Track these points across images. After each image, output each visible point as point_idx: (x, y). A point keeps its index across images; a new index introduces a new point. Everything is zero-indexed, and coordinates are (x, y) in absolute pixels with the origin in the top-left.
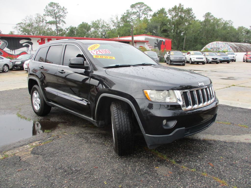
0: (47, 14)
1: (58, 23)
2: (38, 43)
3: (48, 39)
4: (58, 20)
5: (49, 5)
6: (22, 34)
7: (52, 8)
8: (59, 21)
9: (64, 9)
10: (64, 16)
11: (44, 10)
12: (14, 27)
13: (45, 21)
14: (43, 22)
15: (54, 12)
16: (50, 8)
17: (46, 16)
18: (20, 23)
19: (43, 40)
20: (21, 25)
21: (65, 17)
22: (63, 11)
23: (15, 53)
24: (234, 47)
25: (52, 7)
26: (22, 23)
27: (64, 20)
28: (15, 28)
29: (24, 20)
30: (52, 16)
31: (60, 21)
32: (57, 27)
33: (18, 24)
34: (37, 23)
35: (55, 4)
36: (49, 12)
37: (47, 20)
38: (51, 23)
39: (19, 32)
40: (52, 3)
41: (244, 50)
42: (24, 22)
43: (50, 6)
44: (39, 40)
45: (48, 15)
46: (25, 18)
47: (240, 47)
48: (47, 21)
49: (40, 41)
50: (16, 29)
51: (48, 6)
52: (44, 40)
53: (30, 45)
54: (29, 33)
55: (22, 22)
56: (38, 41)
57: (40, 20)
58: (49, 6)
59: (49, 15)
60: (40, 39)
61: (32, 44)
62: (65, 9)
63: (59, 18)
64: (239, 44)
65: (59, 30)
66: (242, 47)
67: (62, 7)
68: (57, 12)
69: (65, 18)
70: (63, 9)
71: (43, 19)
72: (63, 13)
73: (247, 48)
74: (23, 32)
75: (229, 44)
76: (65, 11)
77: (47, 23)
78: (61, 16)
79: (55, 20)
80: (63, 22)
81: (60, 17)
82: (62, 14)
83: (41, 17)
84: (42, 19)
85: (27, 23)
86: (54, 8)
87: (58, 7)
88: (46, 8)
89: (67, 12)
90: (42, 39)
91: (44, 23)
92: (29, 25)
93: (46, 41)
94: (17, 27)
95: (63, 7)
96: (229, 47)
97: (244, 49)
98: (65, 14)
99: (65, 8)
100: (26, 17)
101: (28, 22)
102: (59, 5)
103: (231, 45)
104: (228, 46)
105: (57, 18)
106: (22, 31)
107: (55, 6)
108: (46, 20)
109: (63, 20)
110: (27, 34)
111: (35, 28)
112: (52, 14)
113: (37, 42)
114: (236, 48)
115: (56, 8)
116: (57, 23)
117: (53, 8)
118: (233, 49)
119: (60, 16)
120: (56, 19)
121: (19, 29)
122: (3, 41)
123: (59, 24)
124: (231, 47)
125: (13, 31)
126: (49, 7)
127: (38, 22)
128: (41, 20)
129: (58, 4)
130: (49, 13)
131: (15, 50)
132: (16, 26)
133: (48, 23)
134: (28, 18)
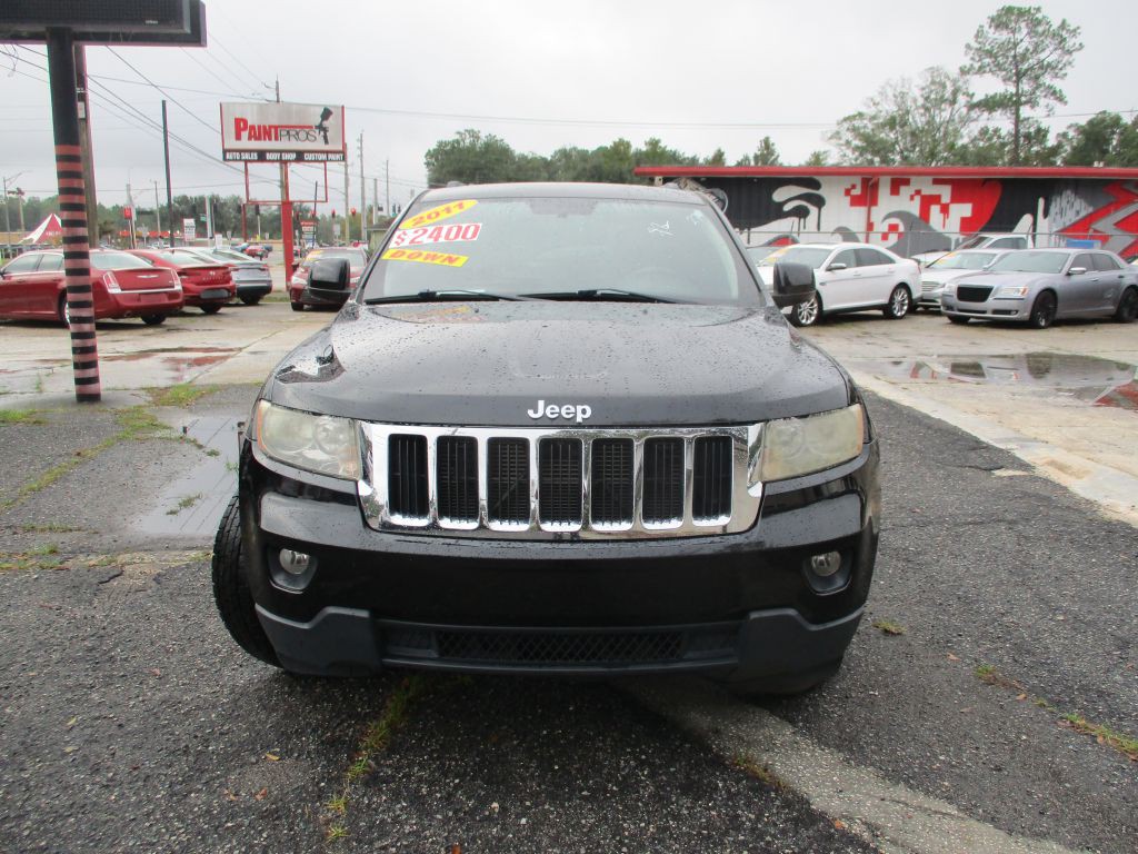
0: (977, 65)
1: (1026, 103)
2: (848, 199)
3: (863, 179)
4: (1026, 86)
5: (993, 20)
6: (856, 160)
7: (1004, 36)
8: (1034, 93)
9: (1064, 33)
10: (1060, 66)
11: (968, 47)
12: (829, 135)
13: (962, 99)
14: (953, 102)
15: (1013, 53)
16: (996, 35)
17: (968, 77)
18: (854, 117)
19: (870, 183)
20: (857, 123)
21: (1063, 72)
22: (1061, 43)
23: (749, 242)
25: (1007, 27)
26: (861, 115)
27: (1058, 84)
28: (831, 138)
29: (872, 100)
30: (1000, 69)
31: (1038, 93)
32: (1018, 122)
33: (845, 120)
34: (927, 109)
35: (1022, 13)
36: (989, 53)
37: (973, 94)
38: (990, 104)
39: (845, 155)
40: (1009, 10)
42: (872, 111)
43: (997, 27)
44: (854, 187)
45: (981, 70)
46: (876, 93)
48: (975, 100)
49: (857, 192)
50: (833, 141)
51: (986, 28)
52: (875, 186)
53: (813, 210)
54: (887, 157)
55: (864, 110)
56: (847, 192)
57: (940, 94)
58: (990, 27)
59: (988, 69)
60: (857, 180)
61: (819, 202)
62: (1068, 31)
63: (1037, 78)
65: (1028, 137)
67: (1055, 25)
68: (1027, 50)
69: (1066, 75)
70: (1061, 36)
71: (955, 93)
72: (1059, 52)
74: (861, 155)
76: (1070, 43)
77: (972, 107)
78: (1045, 67)
79: (1013, 90)
80: (1054, 93)
81: (1040, 72)
82: (1049, 60)
83: (948, 84)
84: (950, 89)
85: (883, 113)
86: (1014, 32)
87: (1035, 26)
88: (977, 36)
89: (1077, 46)
90: (865, 182)
91: (957, 106)
92: (891, 123)
93: (884, 192)
94: (838, 133)
95: (1060, 23)
98: (1066, 58)
99: (1072, 28)
100: (883, 88)
101: (889, 108)
102: (1039, 16)
105: (1024, 80)
106: (856, 148)
107: (1023, 25)
108: (968, 95)
109: (1050, 87)
110: (877, 159)
111: (913, 134)
112: (1001, 60)
113: (843, 192)
115: (1025, 31)
116: (1018, 104)
117: (1011, 35)
119: (1041, 68)
120: (1017, 82)
121: (848, 143)
122: (712, 193)
123: (1032, 107)
125: (822, 150)
126: (993, 29)
127: (932, 103)
128: (948, 95)
129: (1038, 10)
130: (987, 60)
131: (753, 230)
132: (835, 128)
133: (978, 105)
134: (890, 93)
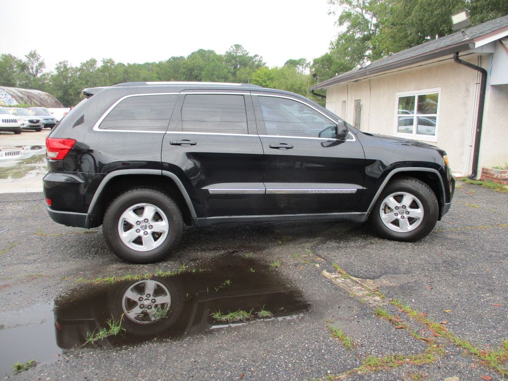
24: (19, 96)
41: (38, 104)
47: (28, 97)
64: (24, 92)
66: (33, 97)
73: (41, 99)
75: (6, 90)
96: (10, 97)
97: (37, 101)
103: (11, 93)
104: (5, 95)
114: (22, 99)
118: (16, 100)
124: (12, 96)
